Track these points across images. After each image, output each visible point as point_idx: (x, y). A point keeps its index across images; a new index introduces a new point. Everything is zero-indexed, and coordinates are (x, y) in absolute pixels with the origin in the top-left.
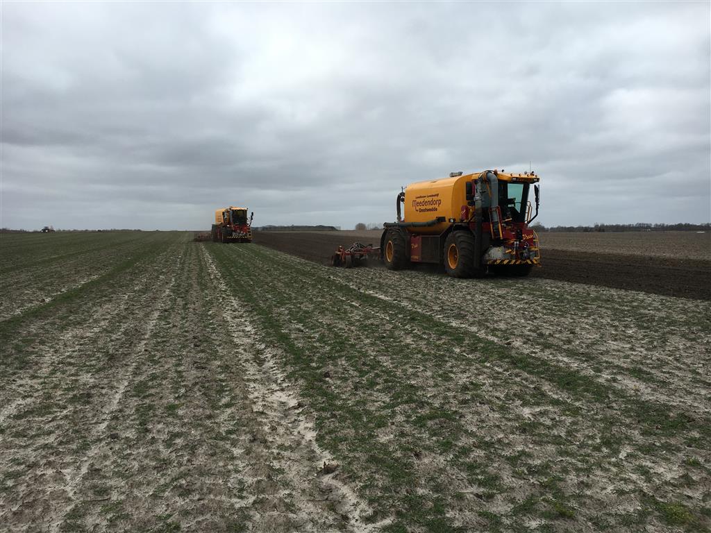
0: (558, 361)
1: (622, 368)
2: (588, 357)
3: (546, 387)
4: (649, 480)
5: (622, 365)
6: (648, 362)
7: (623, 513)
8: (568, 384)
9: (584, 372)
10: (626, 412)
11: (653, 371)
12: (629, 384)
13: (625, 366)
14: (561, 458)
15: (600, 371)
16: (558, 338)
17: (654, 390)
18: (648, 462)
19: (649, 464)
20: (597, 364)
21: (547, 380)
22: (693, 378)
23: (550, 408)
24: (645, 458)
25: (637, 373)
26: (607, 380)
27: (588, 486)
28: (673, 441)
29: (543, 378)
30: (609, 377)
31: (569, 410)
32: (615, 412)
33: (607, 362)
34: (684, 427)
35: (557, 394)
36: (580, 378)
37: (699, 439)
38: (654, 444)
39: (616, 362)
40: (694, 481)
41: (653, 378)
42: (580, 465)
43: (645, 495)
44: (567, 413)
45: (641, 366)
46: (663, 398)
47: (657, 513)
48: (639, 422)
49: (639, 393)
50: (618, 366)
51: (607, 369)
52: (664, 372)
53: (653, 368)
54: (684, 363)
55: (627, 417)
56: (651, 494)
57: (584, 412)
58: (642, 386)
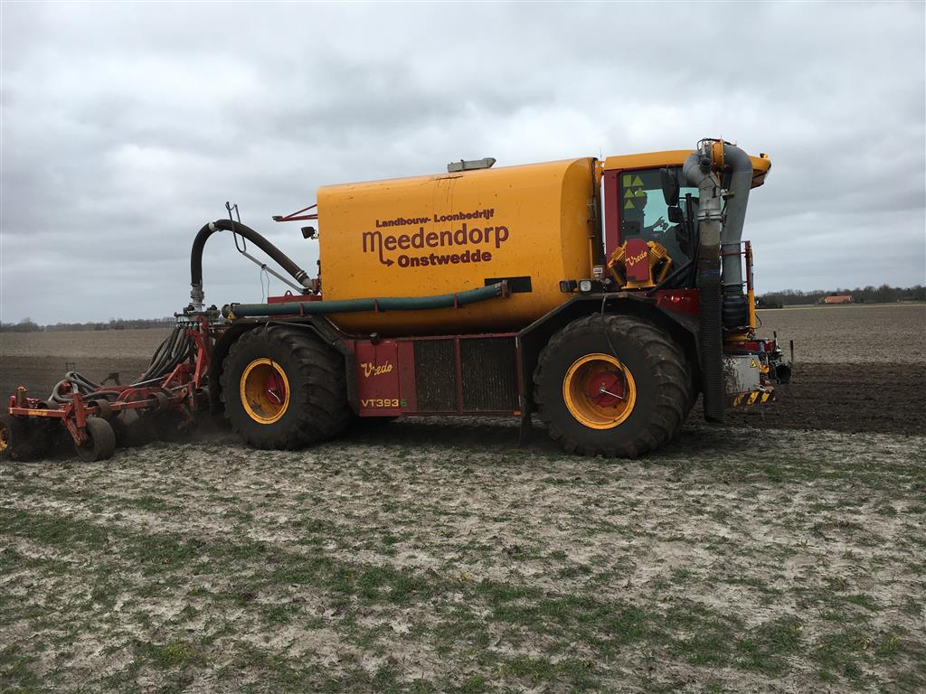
0: (44, 508)
1: (129, 501)
2: (86, 496)
3: (23, 547)
4: (147, 626)
5: (129, 497)
6: (161, 487)
7: (111, 674)
8: (55, 535)
9: (79, 515)
10: (128, 554)
11: (165, 498)
12: (135, 518)
13: (132, 497)
14: (36, 633)
15: (100, 510)
16: (47, 478)
17: (166, 519)
18: (148, 605)
19: (149, 607)
20: (97, 502)
21: (24, 536)
22: (211, 496)
23: (27, 573)
24: (144, 602)
25: (147, 504)
26: (109, 520)
27: (69, 656)
28: (179, 574)
29: (19, 535)
30: (112, 515)
31: (52, 569)
32: (114, 556)
33: (109, 497)
34: (193, 554)
35: (38, 552)
36: (71, 525)
37: (208, 563)
38: (158, 583)
39: (122, 495)
40: (196, 612)
41: (164, 505)
42: (61, 634)
43: (139, 644)
44: (50, 573)
45: (152, 494)
46: (174, 526)
47: (151, 660)
48: (142, 561)
49: (147, 527)
50: (124, 500)
51: (108, 505)
52: (178, 496)
53: (166, 494)
54: (202, 482)
55: (128, 559)
56: (147, 641)
57: (73, 567)
58: (150, 518)
